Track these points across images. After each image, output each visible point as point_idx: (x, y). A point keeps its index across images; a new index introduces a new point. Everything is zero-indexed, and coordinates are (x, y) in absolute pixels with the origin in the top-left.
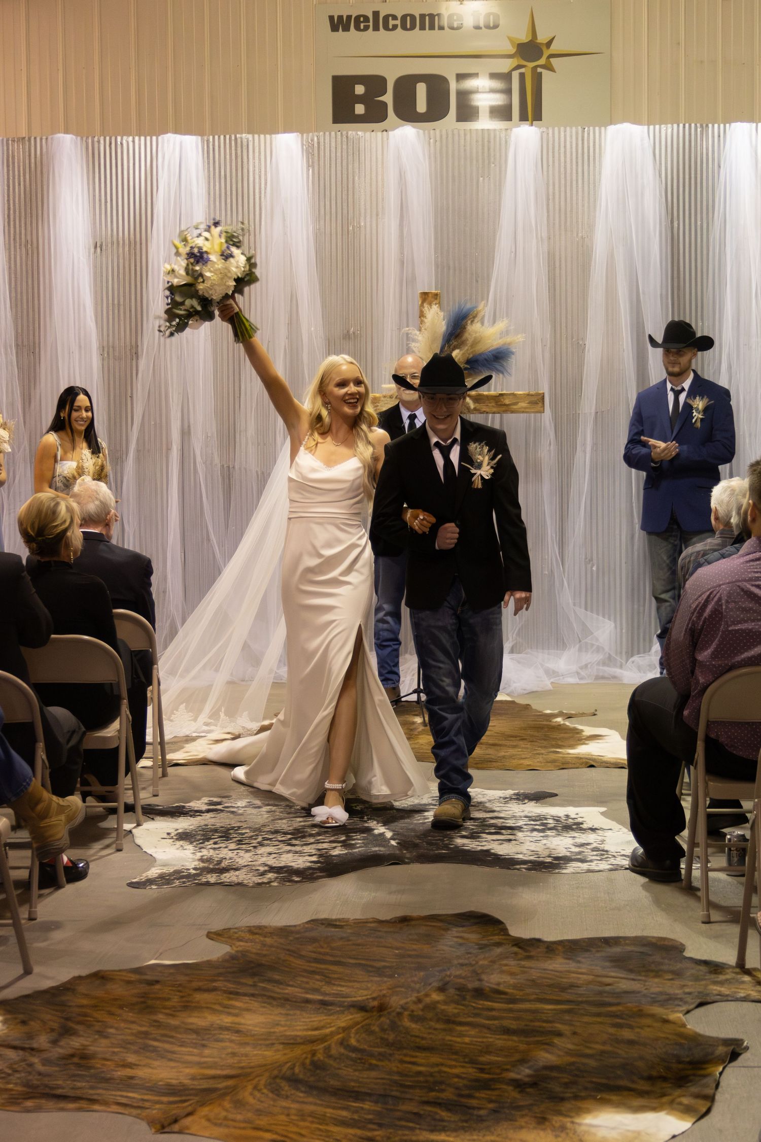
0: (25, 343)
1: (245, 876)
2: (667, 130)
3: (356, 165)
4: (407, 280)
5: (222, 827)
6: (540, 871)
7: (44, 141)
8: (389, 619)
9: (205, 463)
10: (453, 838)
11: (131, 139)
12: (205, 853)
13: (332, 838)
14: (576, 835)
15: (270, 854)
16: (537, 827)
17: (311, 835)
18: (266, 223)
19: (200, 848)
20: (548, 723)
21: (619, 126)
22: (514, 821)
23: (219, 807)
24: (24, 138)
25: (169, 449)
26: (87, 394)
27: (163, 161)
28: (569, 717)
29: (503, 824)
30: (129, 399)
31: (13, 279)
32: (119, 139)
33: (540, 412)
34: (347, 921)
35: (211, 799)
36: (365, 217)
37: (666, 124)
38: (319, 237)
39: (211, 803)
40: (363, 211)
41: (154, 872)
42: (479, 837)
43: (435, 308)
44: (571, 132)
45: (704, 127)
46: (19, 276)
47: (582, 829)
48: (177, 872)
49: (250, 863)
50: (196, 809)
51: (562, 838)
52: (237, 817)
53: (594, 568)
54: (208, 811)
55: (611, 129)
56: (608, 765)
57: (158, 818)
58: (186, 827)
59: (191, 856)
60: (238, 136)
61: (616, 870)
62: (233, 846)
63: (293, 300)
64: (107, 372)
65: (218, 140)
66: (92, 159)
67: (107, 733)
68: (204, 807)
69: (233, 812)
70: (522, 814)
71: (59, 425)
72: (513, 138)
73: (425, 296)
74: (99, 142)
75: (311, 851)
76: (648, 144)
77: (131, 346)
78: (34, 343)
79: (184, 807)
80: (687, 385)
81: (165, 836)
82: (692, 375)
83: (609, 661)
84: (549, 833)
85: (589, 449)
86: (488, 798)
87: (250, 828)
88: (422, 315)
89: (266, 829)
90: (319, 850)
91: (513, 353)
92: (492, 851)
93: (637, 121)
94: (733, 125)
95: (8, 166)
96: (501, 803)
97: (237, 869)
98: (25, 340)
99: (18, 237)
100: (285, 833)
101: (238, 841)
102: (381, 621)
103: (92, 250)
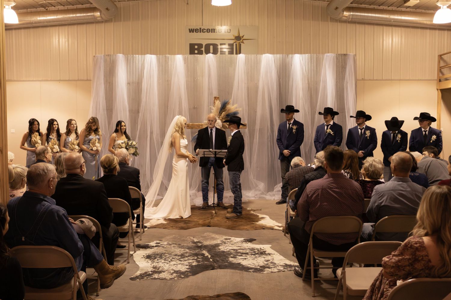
0: (109, 109)
1: (166, 275)
2: (278, 56)
3: (197, 64)
4: (210, 93)
5: (160, 253)
6: (257, 272)
7: (115, 56)
8: (206, 184)
9: (157, 141)
10: (228, 258)
11: (138, 55)
12: (155, 264)
13: (193, 258)
14: (265, 256)
15: (174, 265)
16: (253, 253)
17: (187, 257)
18: (173, 78)
19: (153, 262)
20: (249, 213)
21: (266, 55)
22: (246, 251)
23: (159, 245)
24: (109, 55)
25: (147, 137)
26: (124, 122)
27: (146, 62)
28: (254, 211)
29: (243, 252)
30: (137, 124)
31: (106, 92)
32: (134, 55)
33: (245, 129)
34: (199, 297)
35: (157, 241)
36: (199, 77)
37: (278, 54)
38: (187, 82)
39: (157, 243)
40: (199, 76)
41: (138, 273)
42: (236, 257)
43: (218, 101)
44: (253, 56)
45: (288, 55)
46: (107, 91)
47: (266, 254)
48: (146, 273)
49: (168, 269)
50: (152, 245)
51: (261, 258)
52: (165, 249)
53: (259, 169)
54: (156, 246)
55: (264, 55)
56: (268, 228)
57: (141, 249)
58: (149, 253)
59: (150, 266)
60: (166, 55)
61: (280, 272)
62: (163, 261)
63: (180, 98)
64: (131, 116)
65: (161, 57)
66: (127, 61)
67: (125, 227)
68: (155, 245)
69: (163, 247)
70: (248, 248)
71: (116, 131)
72: (238, 57)
73: (215, 98)
74: (129, 56)
75: (187, 263)
76: (273, 59)
77: (137, 110)
78: (111, 109)
79: (149, 245)
80: (292, 122)
81: (143, 257)
82: (293, 120)
83: (262, 193)
84: (257, 256)
85: (258, 138)
86: (236, 241)
87: (168, 253)
88: (214, 103)
89: (173, 254)
90: (189, 263)
91: (239, 113)
92: (241, 263)
93: (270, 54)
94: (295, 55)
95: (105, 62)
96: (241, 243)
97: (164, 272)
98: (109, 108)
99: (107, 81)
100: (179, 256)
101: (165, 259)
102: (204, 184)
103: (127, 84)
